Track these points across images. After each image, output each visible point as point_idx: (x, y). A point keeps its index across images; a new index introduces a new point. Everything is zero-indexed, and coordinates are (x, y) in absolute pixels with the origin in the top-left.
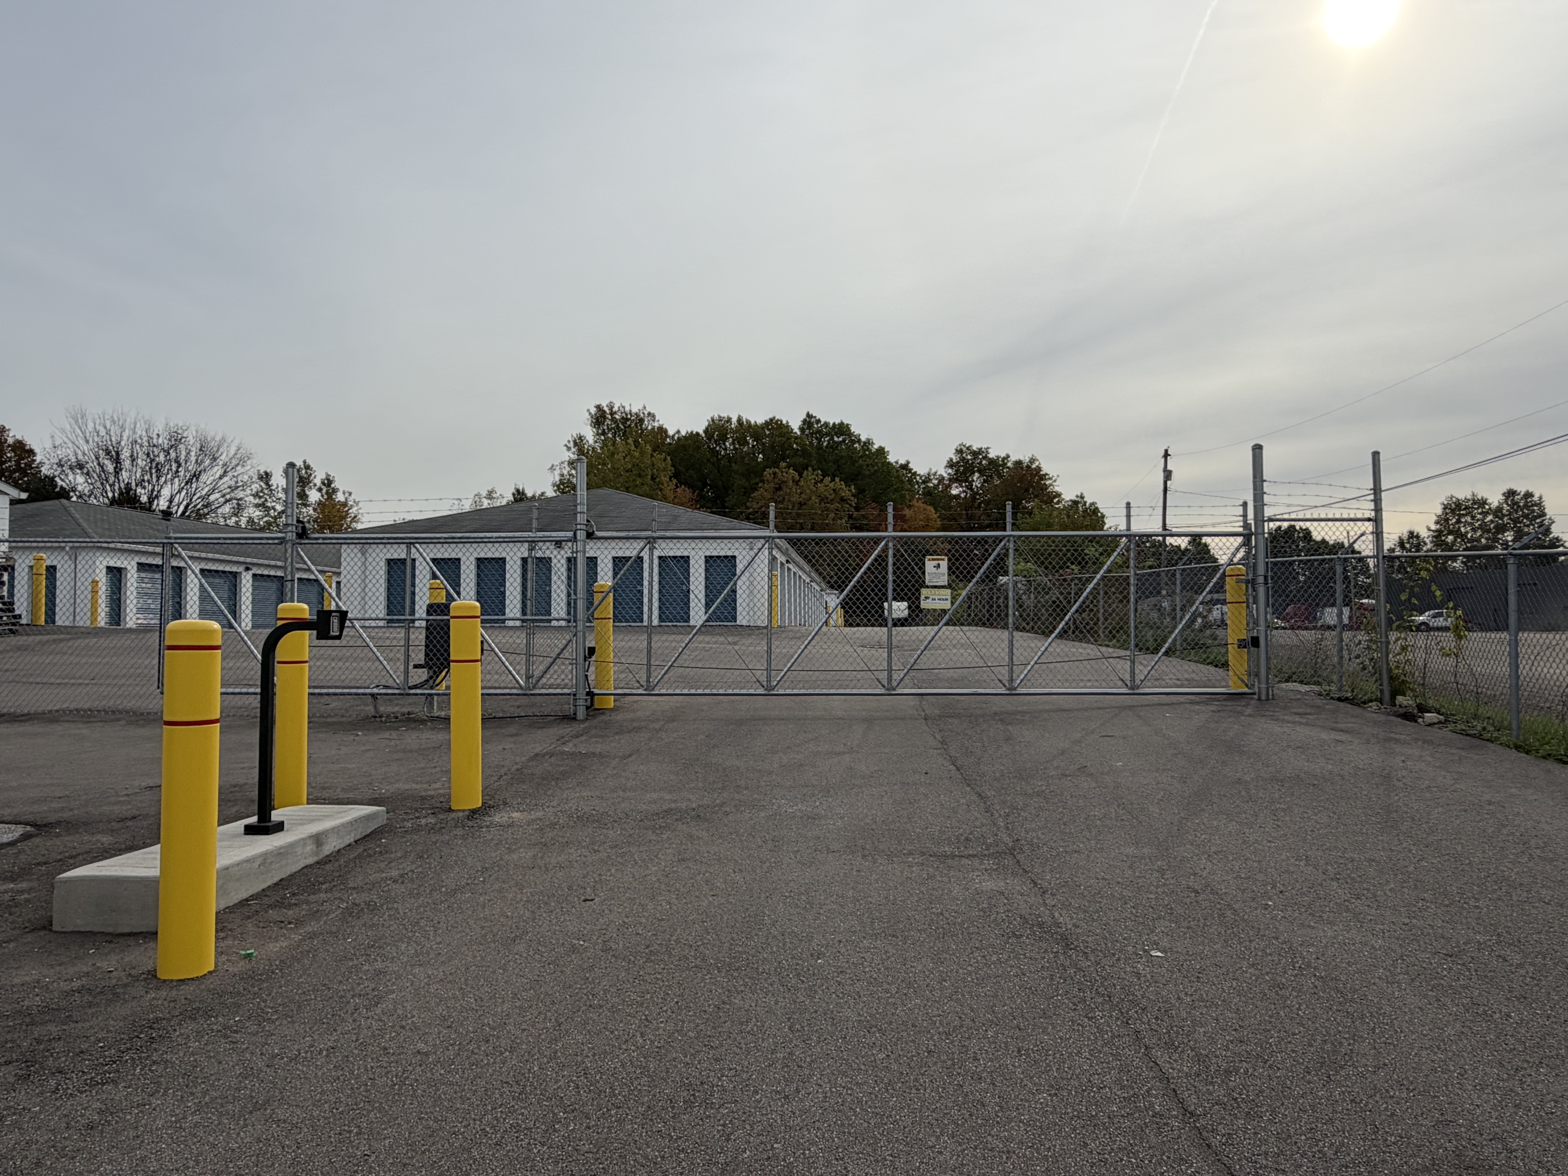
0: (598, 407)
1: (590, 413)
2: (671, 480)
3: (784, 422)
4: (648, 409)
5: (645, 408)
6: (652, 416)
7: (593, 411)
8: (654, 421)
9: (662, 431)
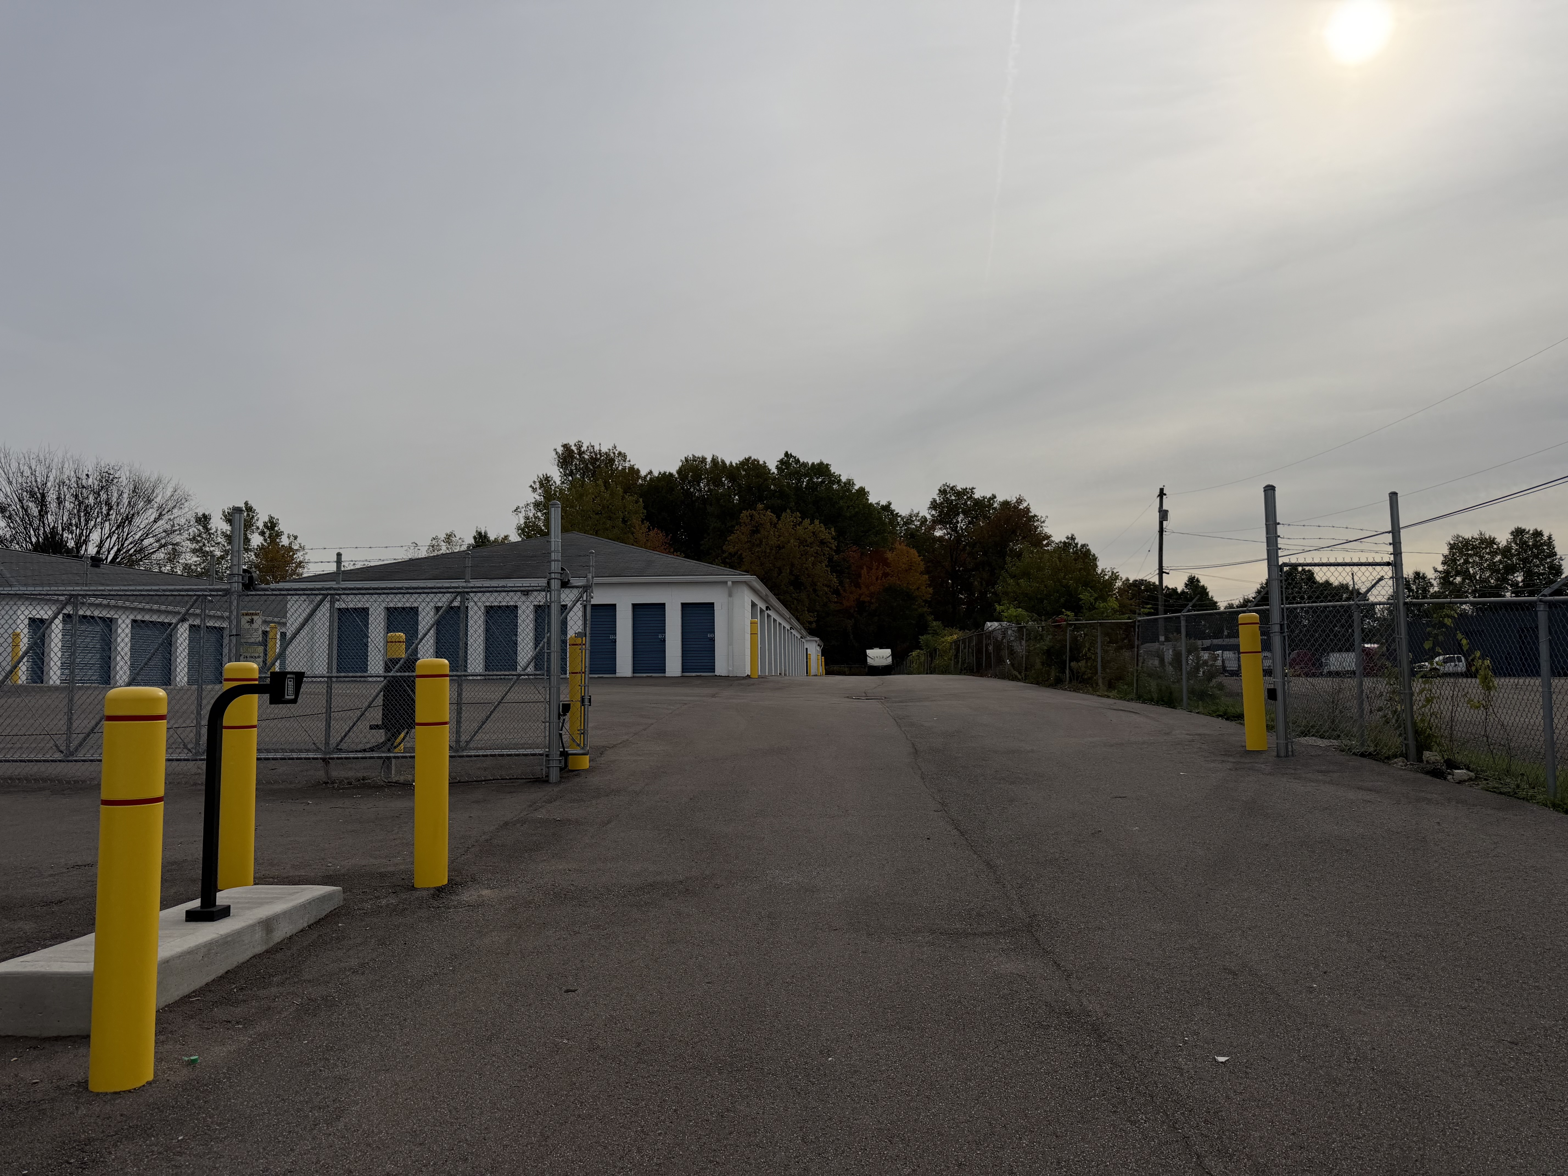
0: (565, 446)
1: (557, 453)
2: (642, 522)
3: (761, 462)
4: (619, 449)
5: (615, 448)
6: (623, 456)
7: (560, 450)
8: (625, 461)
9: (634, 472)
